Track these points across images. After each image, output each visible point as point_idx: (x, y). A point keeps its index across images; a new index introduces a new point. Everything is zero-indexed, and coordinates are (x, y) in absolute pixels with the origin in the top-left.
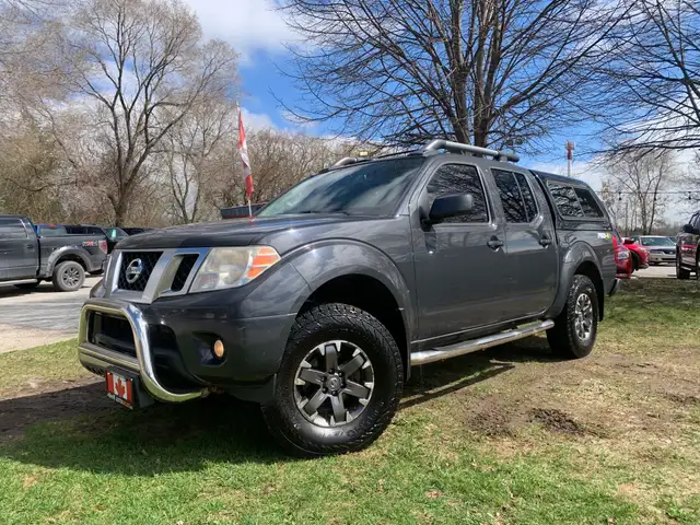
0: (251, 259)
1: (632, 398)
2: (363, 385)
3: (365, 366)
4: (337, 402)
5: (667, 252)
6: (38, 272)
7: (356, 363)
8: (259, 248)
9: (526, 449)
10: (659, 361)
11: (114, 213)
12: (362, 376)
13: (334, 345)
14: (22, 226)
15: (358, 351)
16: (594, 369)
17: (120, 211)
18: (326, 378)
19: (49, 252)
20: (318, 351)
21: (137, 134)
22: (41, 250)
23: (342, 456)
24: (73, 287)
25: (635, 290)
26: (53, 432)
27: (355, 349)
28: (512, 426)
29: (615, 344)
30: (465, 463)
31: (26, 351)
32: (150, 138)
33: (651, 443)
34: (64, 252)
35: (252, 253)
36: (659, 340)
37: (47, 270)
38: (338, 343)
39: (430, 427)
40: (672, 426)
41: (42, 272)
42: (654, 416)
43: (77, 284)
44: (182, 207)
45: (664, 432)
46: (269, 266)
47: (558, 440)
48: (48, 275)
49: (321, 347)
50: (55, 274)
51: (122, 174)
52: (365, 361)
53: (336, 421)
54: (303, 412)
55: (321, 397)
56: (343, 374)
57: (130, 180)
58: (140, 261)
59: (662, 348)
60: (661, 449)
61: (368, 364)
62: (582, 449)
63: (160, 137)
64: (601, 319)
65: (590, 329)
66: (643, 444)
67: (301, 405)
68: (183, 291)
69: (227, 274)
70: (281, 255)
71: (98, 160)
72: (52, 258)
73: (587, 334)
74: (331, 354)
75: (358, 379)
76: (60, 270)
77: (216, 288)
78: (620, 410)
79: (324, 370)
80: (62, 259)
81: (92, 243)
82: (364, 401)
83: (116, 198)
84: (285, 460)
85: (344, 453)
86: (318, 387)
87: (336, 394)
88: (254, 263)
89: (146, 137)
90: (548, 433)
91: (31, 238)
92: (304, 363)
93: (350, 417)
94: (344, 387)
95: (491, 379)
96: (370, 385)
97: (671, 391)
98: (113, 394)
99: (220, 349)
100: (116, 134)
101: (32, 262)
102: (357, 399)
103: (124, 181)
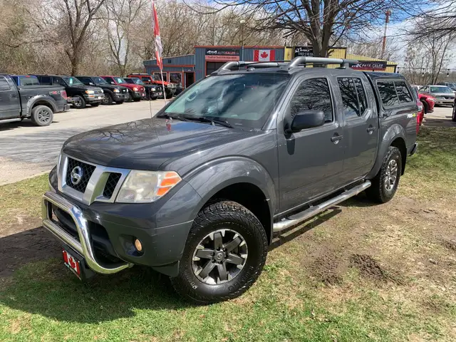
0: (159, 181)
1: (420, 244)
2: (240, 256)
3: (242, 244)
4: (221, 268)
5: (447, 97)
6: (21, 113)
7: (235, 242)
8: (165, 173)
9: (348, 295)
10: (438, 206)
11: (70, 63)
12: (240, 251)
13: (221, 232)
14: (6, 81)
15: (237, 235)
16: (394, 214)
17: (74, 62)
18: (214, 254)
19: (27, 99)
20: (209, 238)
21: (82, 5)
22: (21, 98)
23: (226, 302)
24: (46, 123)
25: (424, 136)
26: (32, 274)
27: (234, 234)
28: (339, 271)
29: (409, 189)
30: (308, 311)
31: (16, 184)
32: (91, 8)
33: (432, 290)
34: (37, 99)
35: (161, 176)
36: (439, 185)
37: (27, 112)
38: (223, 231)
39: (283, 272)
40: (446, 273)
41: (23, 114)
42: (434, 263)
43: (49, 121)
44: (118, 58)
45: (441, 281)
46: (173, 185)
47: (369, 286)
48: (28, 116)
49: (211, 235)
50: (32, 114)
51: (74, 34)
52: (242, 241)
53: (221, 280)
54: (199, 277)
55: (211, 266)
56: (226, 250)
57: (80, 39)
58: (80, 169)
59: (440, 193)
60: (438, 298)
61: (244, 243)
62: (385, 297)
63: (98, 7)
64: (402, 174)
65: (394, 182)
66: (427, 291)
67: (197, 272)
68: (111, 200)
69: (142, 190)
70: (182, 177)
71: (56, 23)
72: (29, 104)
73: (392, 186)
74: (218, 239)
75: (237, 251)
76: (36, 111)
77: (135, 202)
78: (412, 256)
79: (213, 248)
80: (37, 104)
81: (55, 93)
82: (241, 267)
83: (71, 53)
84: (186, 307)
85: (226, 300)
86: (209, 260)
87: (221, 263)
88: (162, 184)
89: (89, 8)
90: (362, 280)
91: (13, 89)
92: (199, 246)
93: (231, 277)
94: (226, 258)
95: (325, 223)
96: (245, 256)
97: (446, 238)
98: (67, 263)
99: (139, 245)
100: (67, 5)
101: (15, 106)
102: (236, 265)
103: (76, 40)
